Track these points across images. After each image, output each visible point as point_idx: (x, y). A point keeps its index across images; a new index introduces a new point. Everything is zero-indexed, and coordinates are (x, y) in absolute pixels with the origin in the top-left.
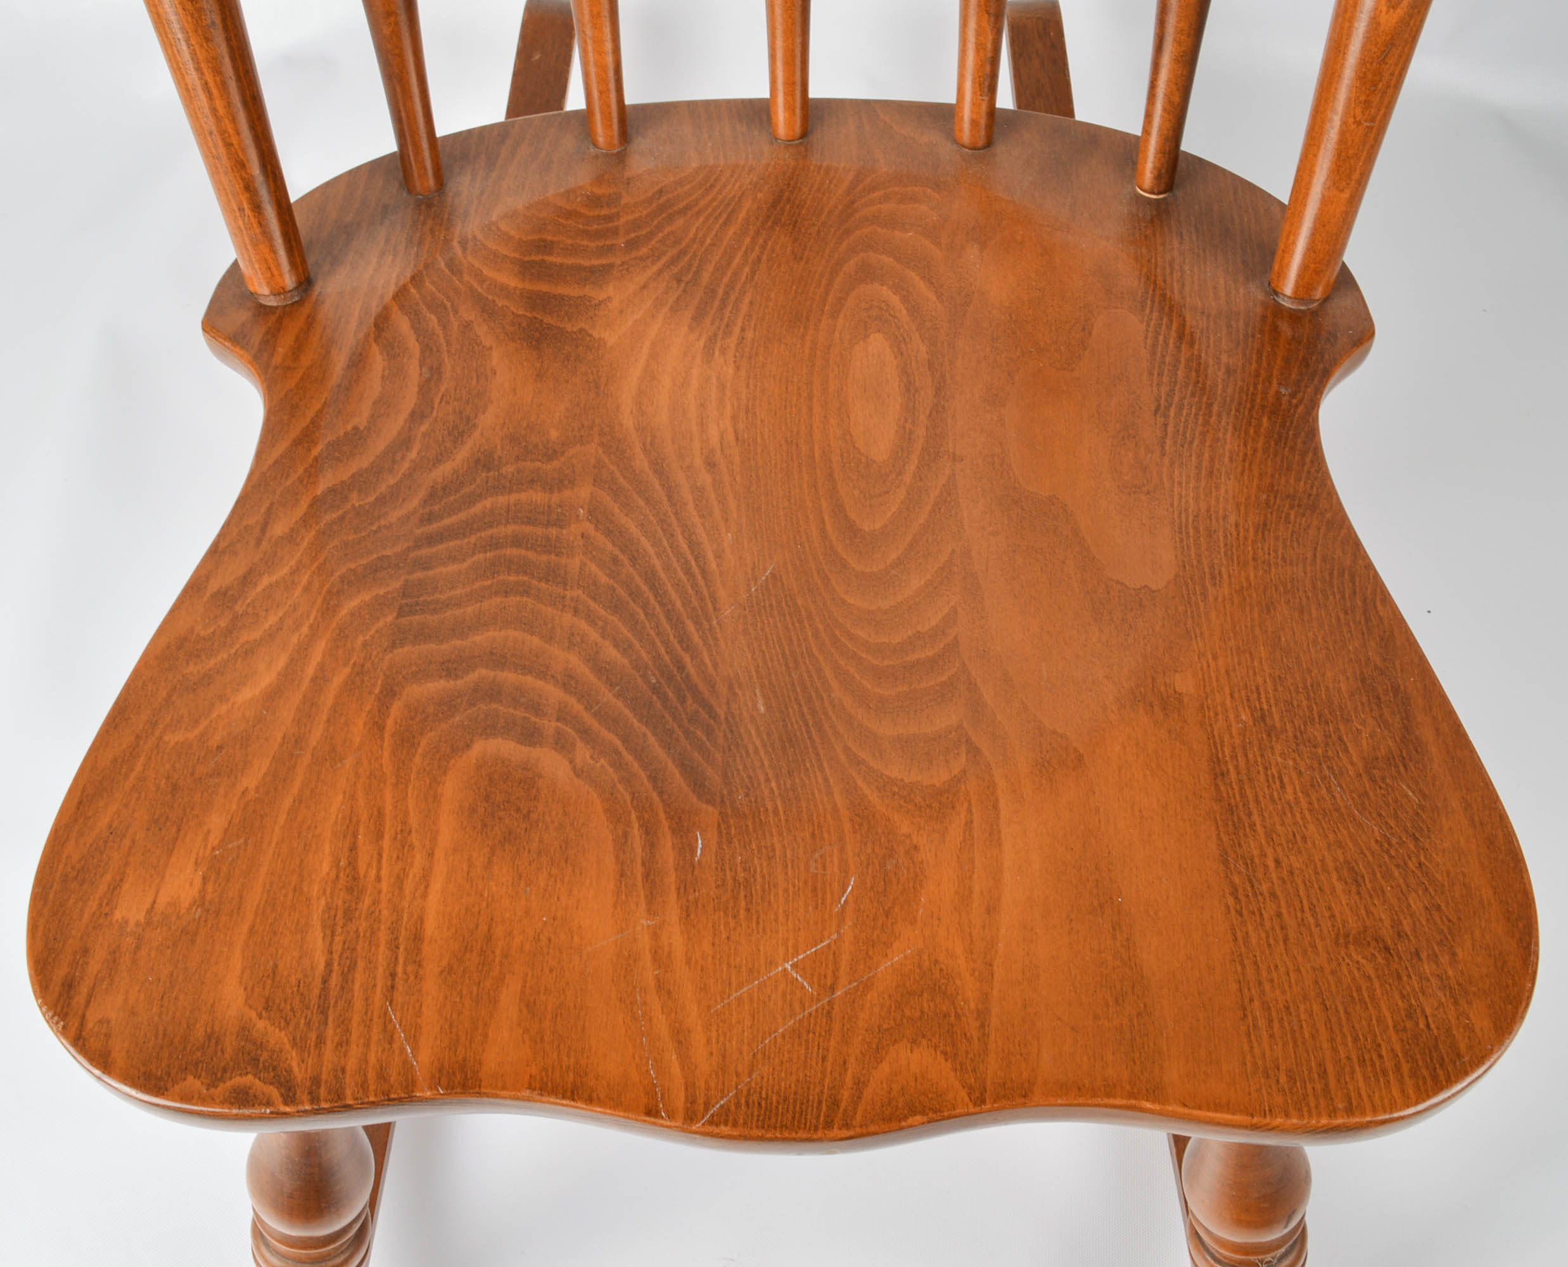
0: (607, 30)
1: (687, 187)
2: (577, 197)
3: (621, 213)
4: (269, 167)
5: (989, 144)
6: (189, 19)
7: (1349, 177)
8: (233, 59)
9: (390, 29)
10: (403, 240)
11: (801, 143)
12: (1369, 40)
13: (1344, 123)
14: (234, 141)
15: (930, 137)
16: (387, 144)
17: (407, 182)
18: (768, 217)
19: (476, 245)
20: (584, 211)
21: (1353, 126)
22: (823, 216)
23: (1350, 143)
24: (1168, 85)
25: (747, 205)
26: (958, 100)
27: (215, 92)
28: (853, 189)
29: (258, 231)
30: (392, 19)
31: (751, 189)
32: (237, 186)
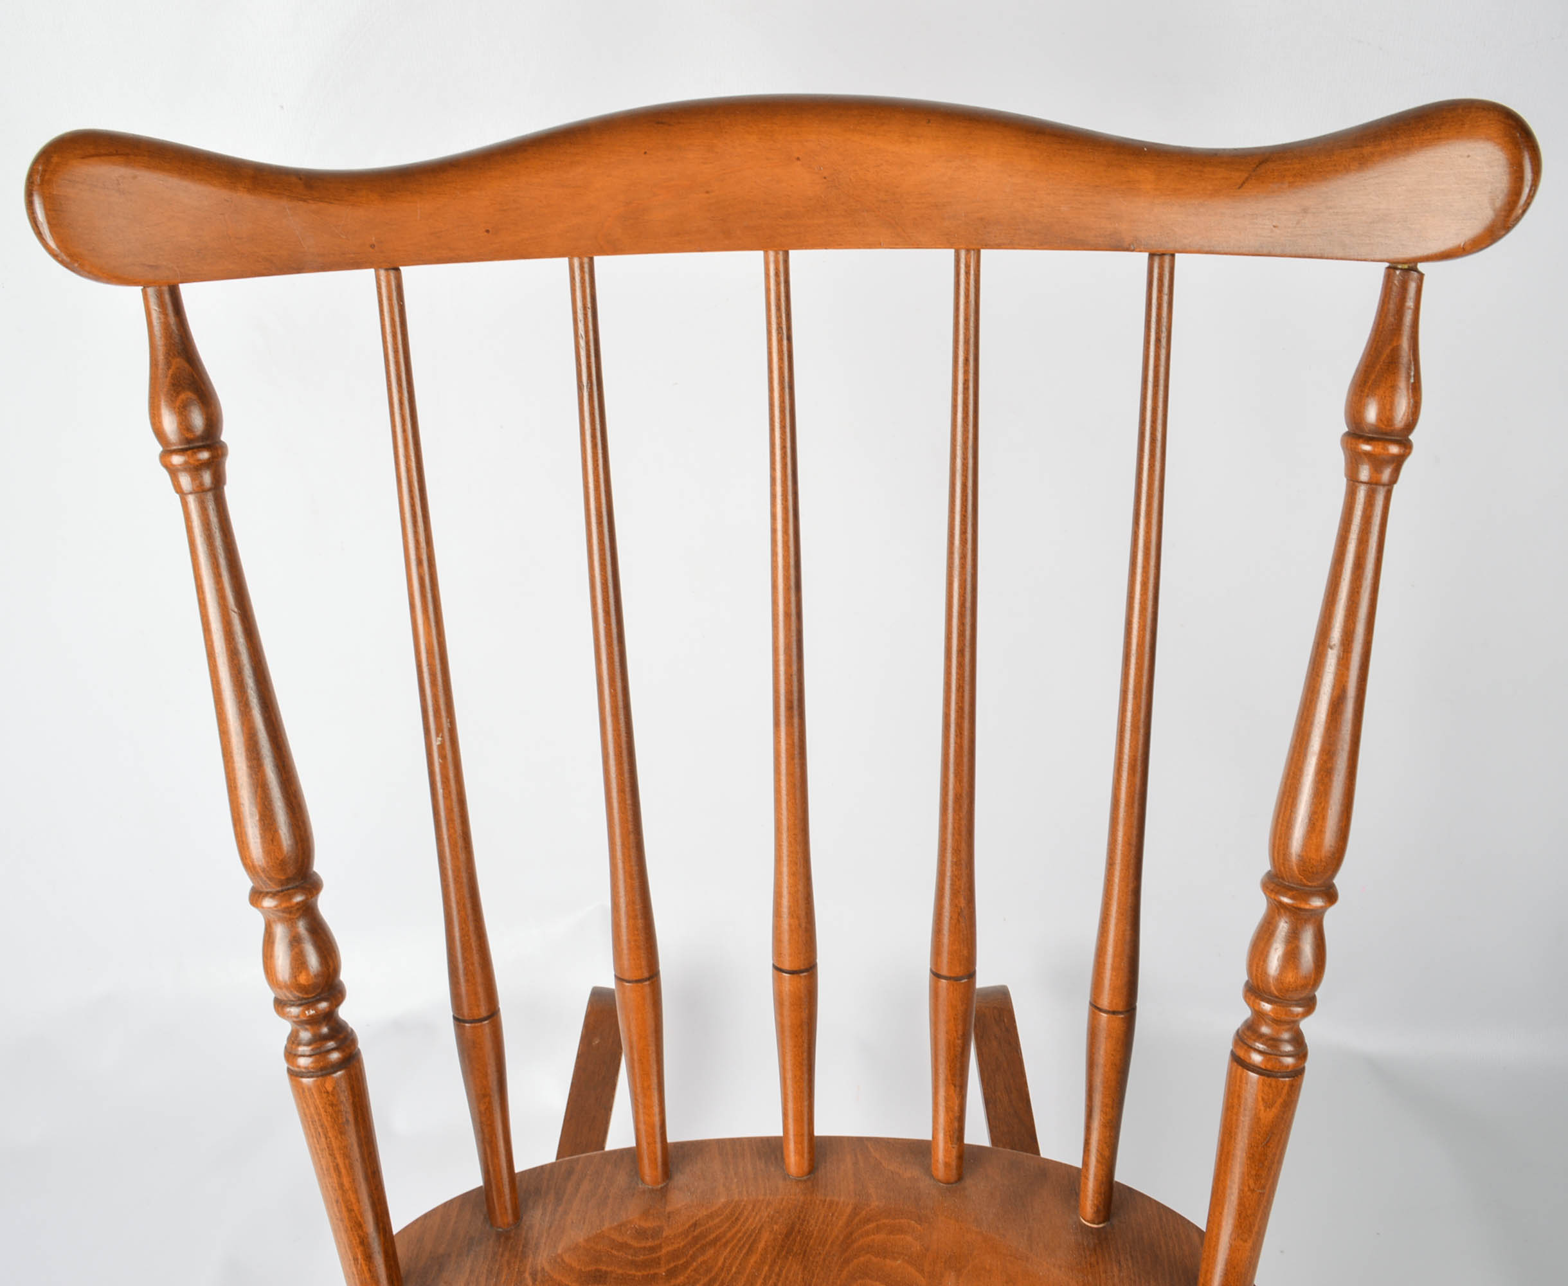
0: (655, 1080)
1: (717, 1221)
2: (627, 1230)
3: (663, 1244)
4: (381, 1225)
5: (960, 1178)
6: (329, 1119)
7: (1251, 1231)
8: (360, 1146)
9: (485, 1107)
10: (485, 1271)
11: (809, 1179)
12: (1253, 1130)
13: (1241, 1191)
14: (355, 1208)
15: (910, 1172)
16: (475, 1180)
17: (490, 1215)
18: (783, 1247)
19: (544, 1276)
20: (635, 1244)
21: (1249, 1193)
22: (827, 1247)
23: (1247, 1206)
24: (1099, 1144)
25: (766, 1236)
26: (933, 1138)
27: (343, 1171)
28: (852, 1222)
29: (368, 1276)
30: (487, 1099)
31: (769, 1222)
32: (354, 1242)
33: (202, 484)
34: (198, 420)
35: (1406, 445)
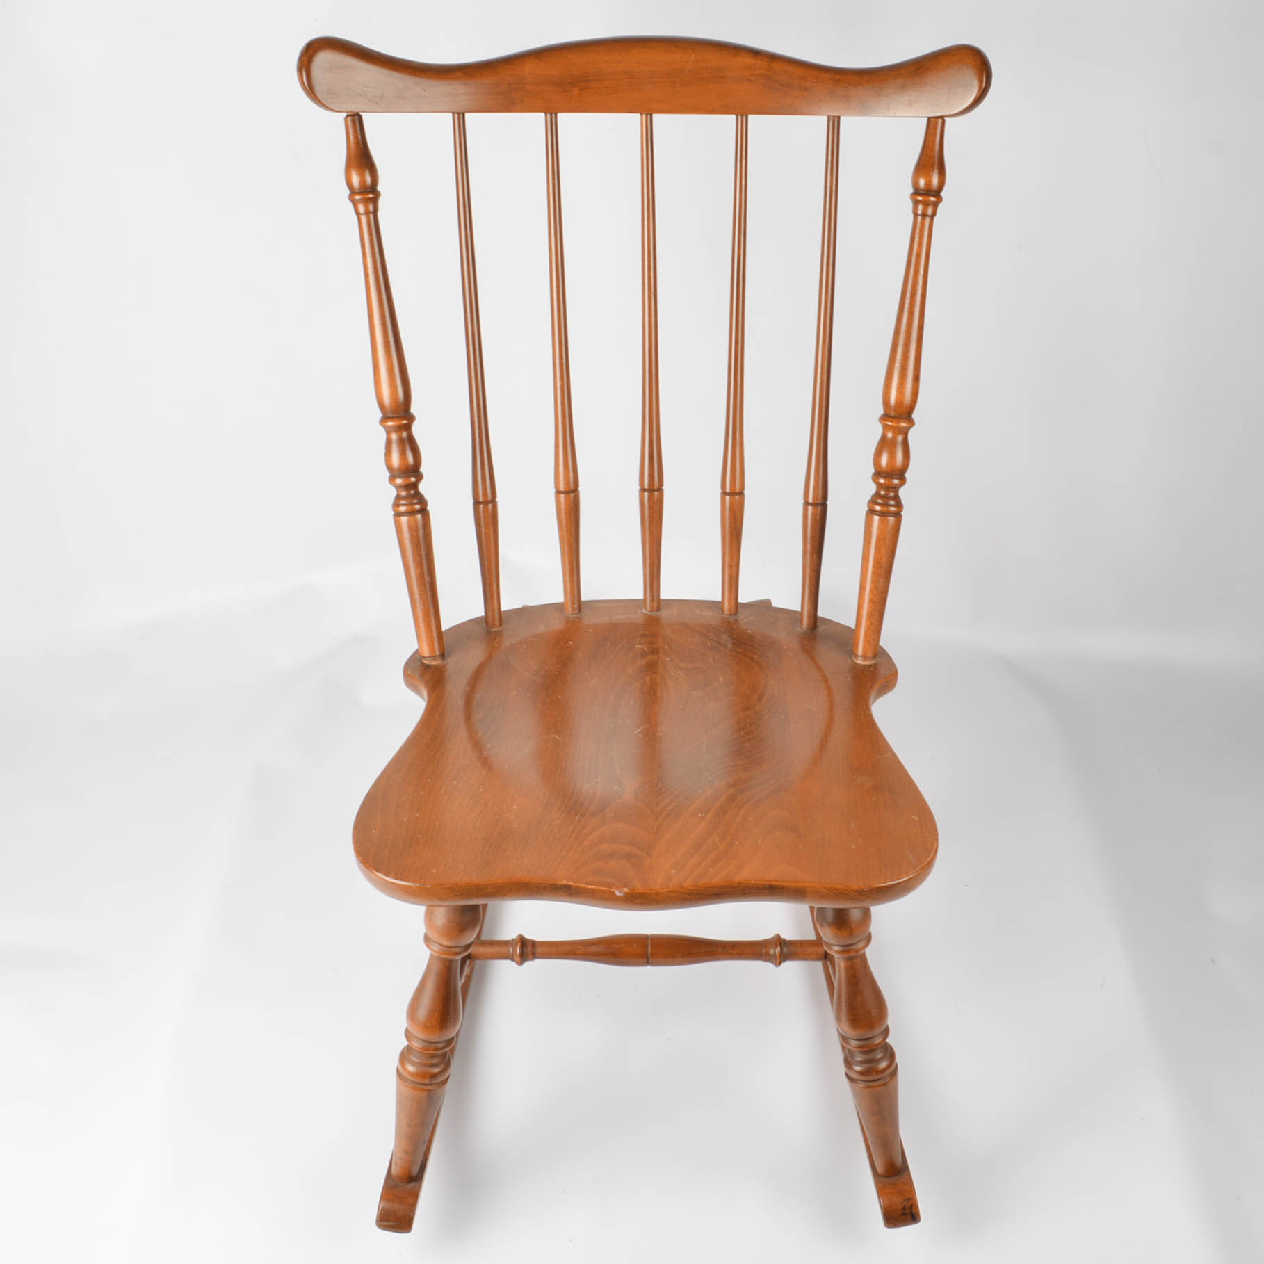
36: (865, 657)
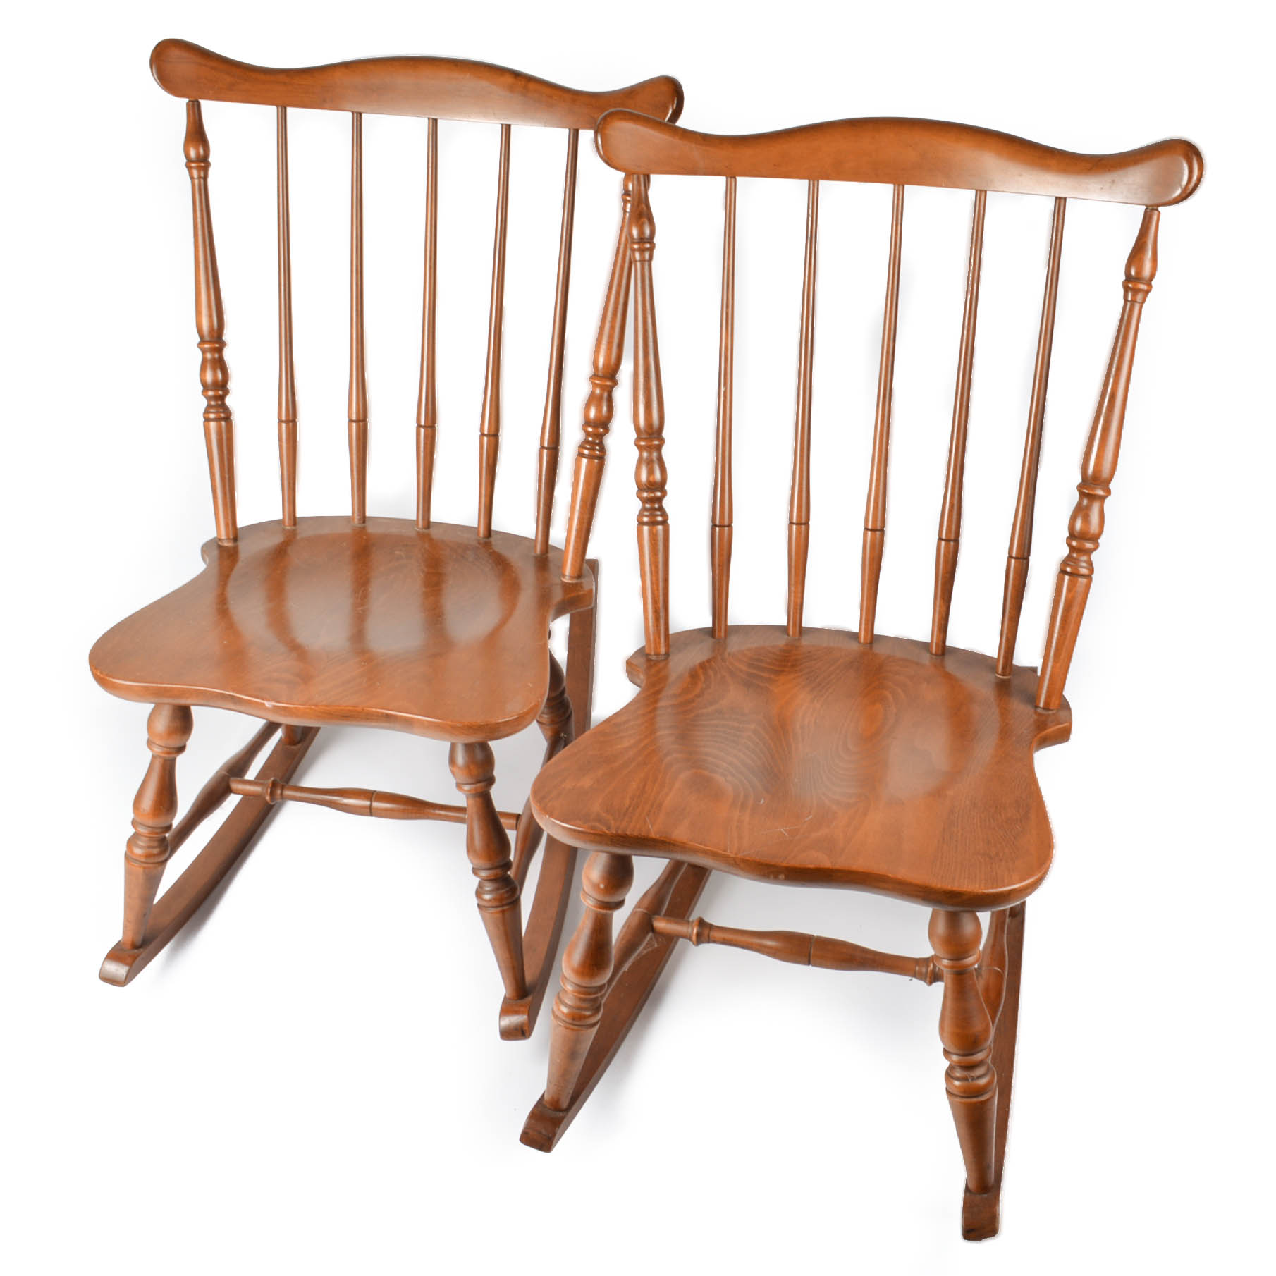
3: (793, 656)
5: (943, 654)
10: (707, 649)
11: (869, 646)
12: (1064, 605)
17: (713, 636)
18: (849, 665)
19: (733, 655)
20: (778, 653)
25: (842, 660)
33: (644, 257)
34: (647, 232)
35: (1150, 286)
36: (572, 577)
